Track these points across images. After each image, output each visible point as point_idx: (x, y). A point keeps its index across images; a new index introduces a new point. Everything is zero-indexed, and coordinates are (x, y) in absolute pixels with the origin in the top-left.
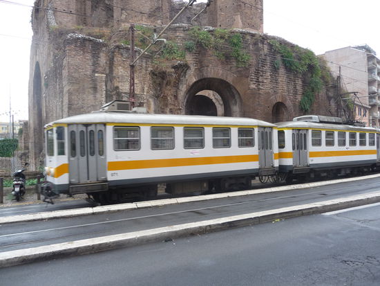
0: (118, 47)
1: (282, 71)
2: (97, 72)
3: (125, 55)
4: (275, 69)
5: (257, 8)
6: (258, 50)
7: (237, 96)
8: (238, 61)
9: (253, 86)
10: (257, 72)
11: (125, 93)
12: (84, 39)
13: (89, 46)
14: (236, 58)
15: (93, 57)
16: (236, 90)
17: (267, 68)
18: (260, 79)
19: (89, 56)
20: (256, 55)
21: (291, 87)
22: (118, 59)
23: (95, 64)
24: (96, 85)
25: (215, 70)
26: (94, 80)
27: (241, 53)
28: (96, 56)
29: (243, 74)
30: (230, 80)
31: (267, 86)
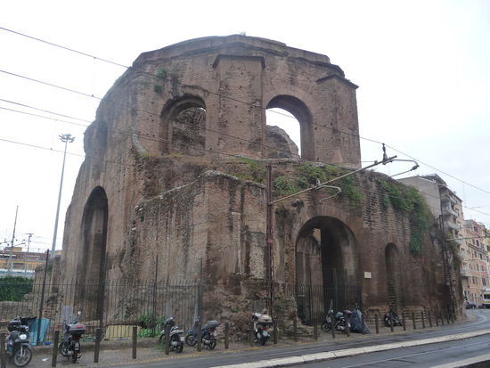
0: (248, 184)
1: (390, 209)
2: (233, 211)
3: (254, 192)
4: (384, 208)
5: (354, 144)
6: (367, 187)
7: (350, 237)
8: (351, 199)
9: (366, 226)
10: (369, 211)
11: (254, 233)
12: (224, 177)
13: (227, 183)
14: (349, 196)
15: (230, 194)
16: (349, 229)
17: (377, 206)
18: (372, 219)
19: (226, 193)
20: (366, 192)
21: (400, 227)
22: (247, 196)
23: (232, 202)
24: (232, 224)
25: (329, 209)
26: (230, 219)
27: (354, 191)
28: (232, 194)
29: (356, 213)
30: (343, 218)
31: (378, 226)
